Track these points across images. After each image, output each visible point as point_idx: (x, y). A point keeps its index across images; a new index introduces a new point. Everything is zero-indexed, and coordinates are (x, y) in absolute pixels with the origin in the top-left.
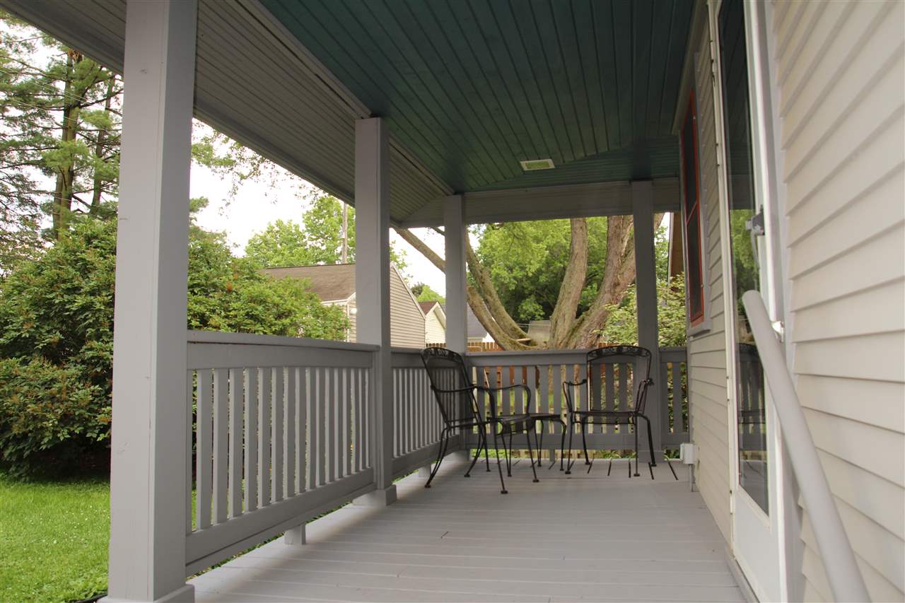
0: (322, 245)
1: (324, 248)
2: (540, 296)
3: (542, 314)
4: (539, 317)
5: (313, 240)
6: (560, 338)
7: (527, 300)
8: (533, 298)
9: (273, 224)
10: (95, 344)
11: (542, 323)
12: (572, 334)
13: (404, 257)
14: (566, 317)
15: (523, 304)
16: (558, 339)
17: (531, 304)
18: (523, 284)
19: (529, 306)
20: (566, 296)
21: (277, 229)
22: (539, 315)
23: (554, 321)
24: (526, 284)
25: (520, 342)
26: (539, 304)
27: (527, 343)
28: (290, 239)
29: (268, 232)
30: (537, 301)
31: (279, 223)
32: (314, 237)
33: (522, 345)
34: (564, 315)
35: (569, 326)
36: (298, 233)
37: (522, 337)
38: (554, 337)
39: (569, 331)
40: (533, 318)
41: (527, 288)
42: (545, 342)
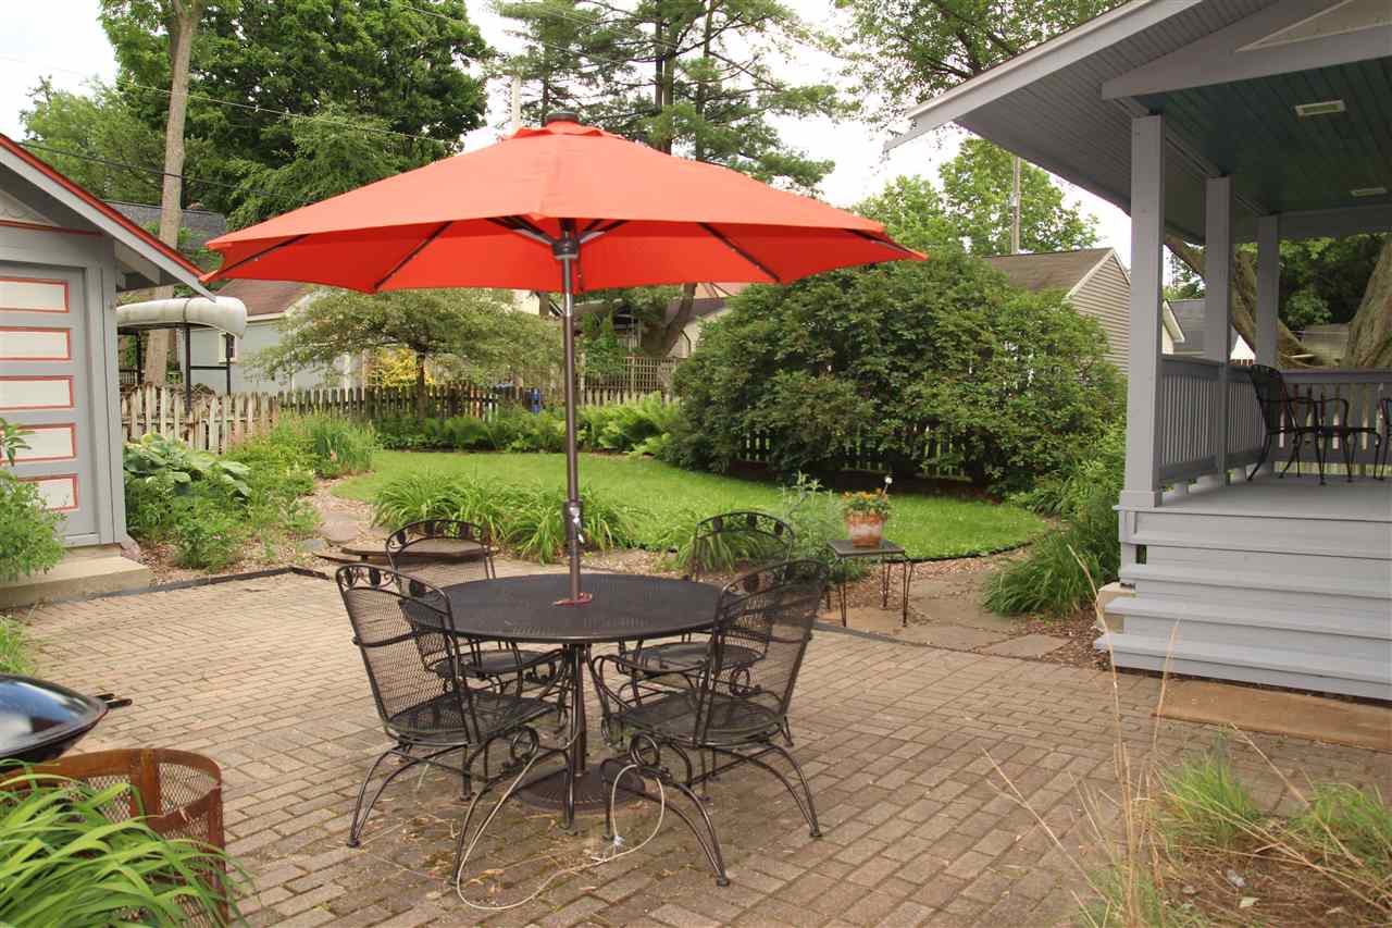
0: (968, 212)
1: (970, 216)
2: (1327, 284)
3: (1326, 315)
4: (1321, 321)
5: (953, 204)
6: (1363, 354)
7: (1301, 292)
8: (1312, 288)
9: (893, 183)
10: (871, 359)
11: (1327, 329)
12: (1384, 348)
13: (1095, 226)
14: (1377, 322)
15: (1293, 299)
16: (1360, 356)
17: (1308, 298)
18: (1295, 266)
19: (1304, 302)
20: (1379, 291)
21: (897, 190)
22: (1322, 317)
23: (1354, 329)
24: (1301, 266)
25: (1299, 359)
26: (1323, 298)
27: (1309, 361)
28: (919, 203)
29: (886, 195)
30: (1321, 295)
31: (902, 182)
32: (956, 201)
33: (1299, 363)
34: (1372, 321)
35: (1381, 337)
36: (930, 194)
37: (1300, 351)
38: (1353, 352)
39: (1379, 345)
40: (1310, 321)
41: (1301, 274)
42: (1337, 360)
